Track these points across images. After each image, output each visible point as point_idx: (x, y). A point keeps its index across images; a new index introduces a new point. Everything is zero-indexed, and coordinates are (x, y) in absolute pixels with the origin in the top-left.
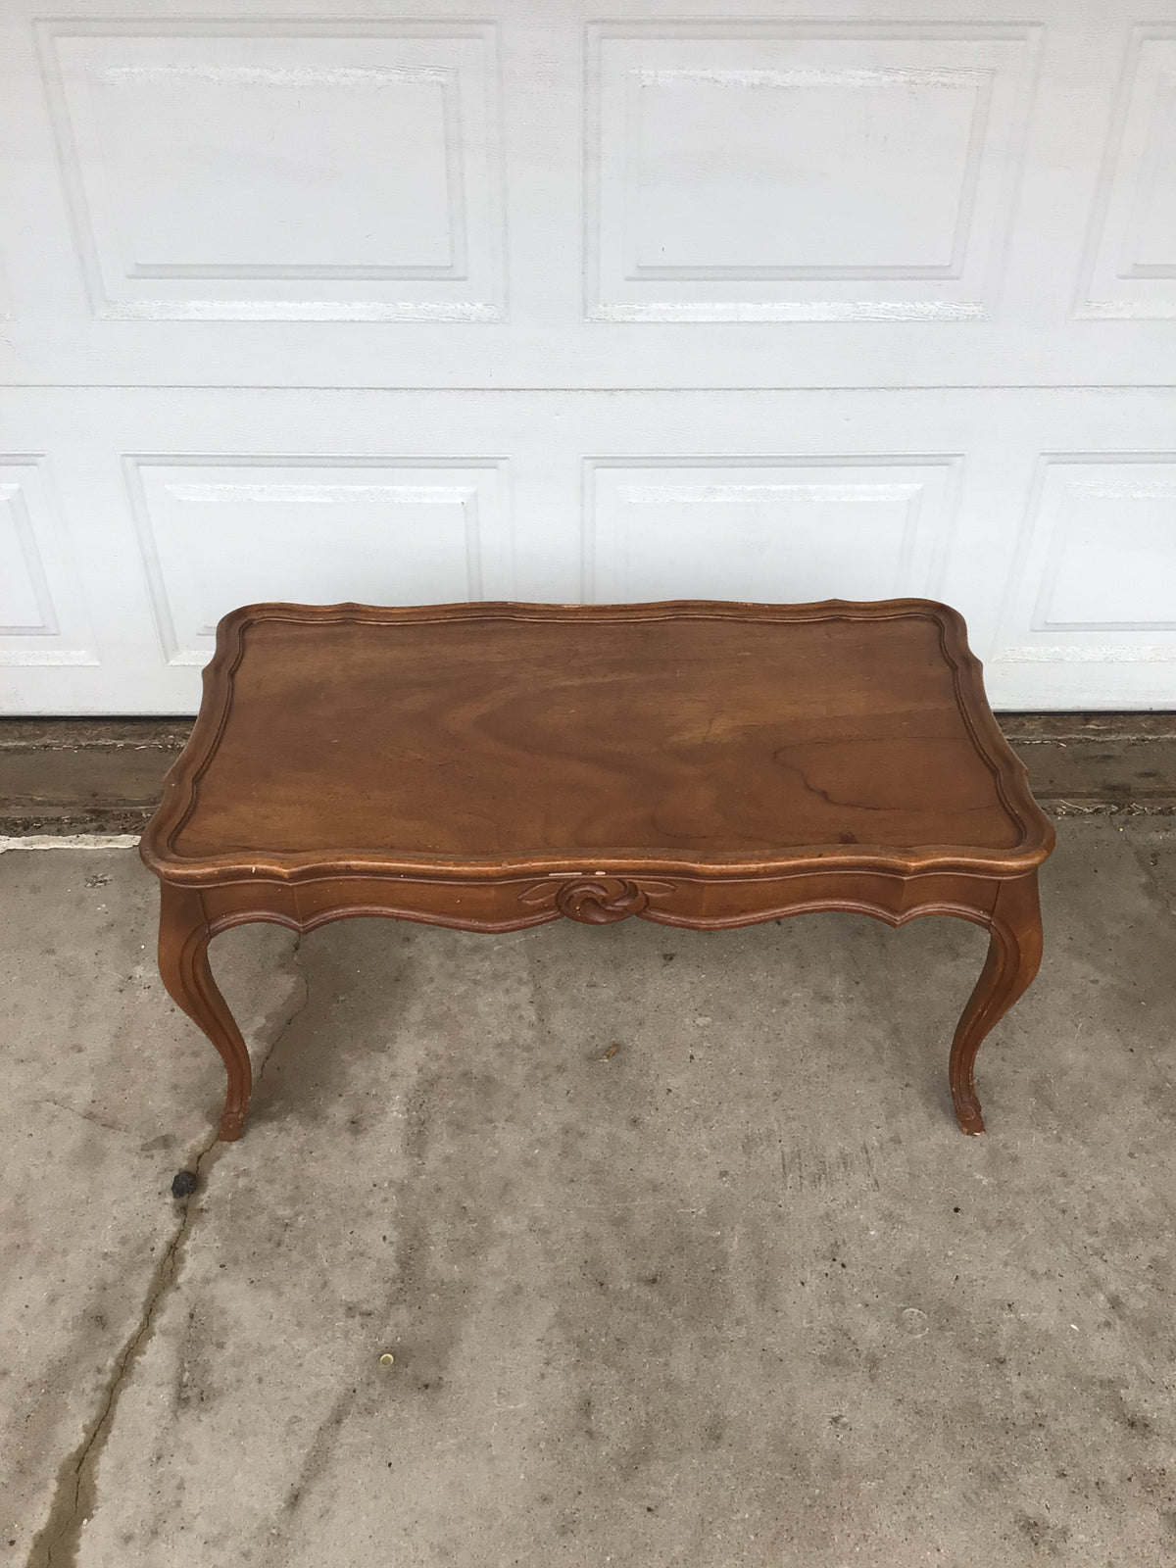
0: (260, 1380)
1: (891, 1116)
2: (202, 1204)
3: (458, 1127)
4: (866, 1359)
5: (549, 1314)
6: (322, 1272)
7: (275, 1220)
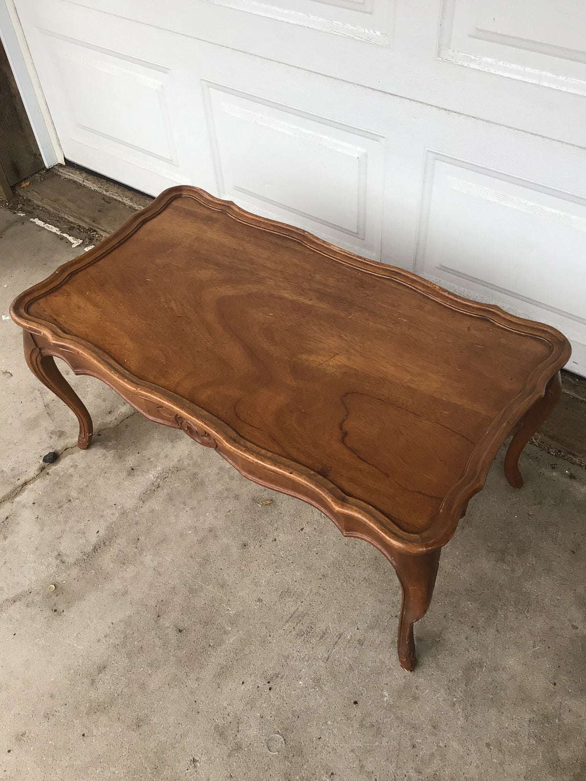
0: (5, 563)
1: (371, 627)
2: (50, 471)
4: (236, 744)
5: (126, 614)
6: (63, 532)
7: (67, 495)
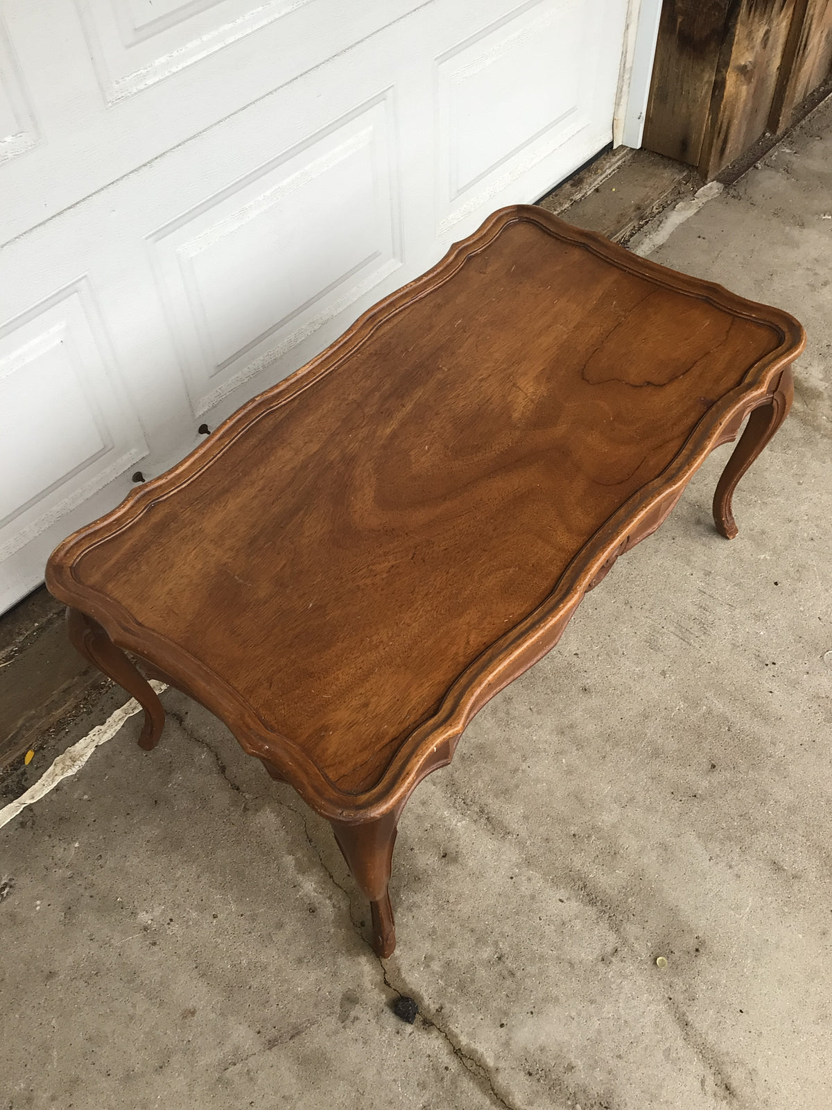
0: (619, 1057)
2: (434, 1007)
3: (505, 793)
5: (695, 841)
6: (559, 960)
7: (489, 964)
